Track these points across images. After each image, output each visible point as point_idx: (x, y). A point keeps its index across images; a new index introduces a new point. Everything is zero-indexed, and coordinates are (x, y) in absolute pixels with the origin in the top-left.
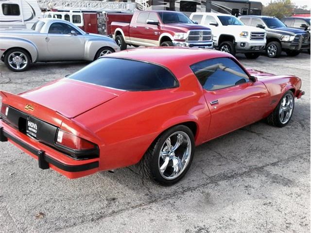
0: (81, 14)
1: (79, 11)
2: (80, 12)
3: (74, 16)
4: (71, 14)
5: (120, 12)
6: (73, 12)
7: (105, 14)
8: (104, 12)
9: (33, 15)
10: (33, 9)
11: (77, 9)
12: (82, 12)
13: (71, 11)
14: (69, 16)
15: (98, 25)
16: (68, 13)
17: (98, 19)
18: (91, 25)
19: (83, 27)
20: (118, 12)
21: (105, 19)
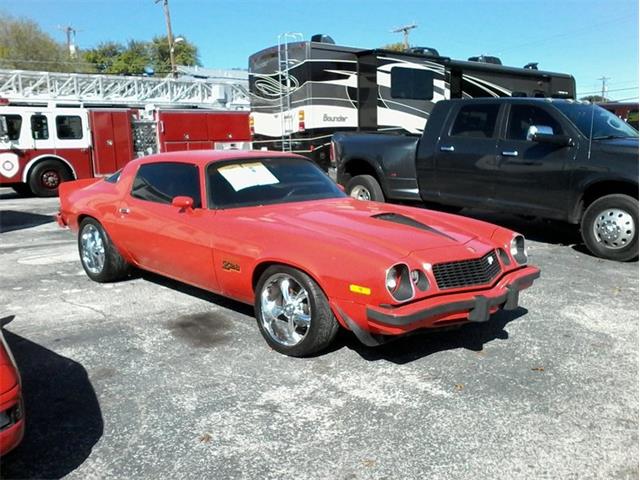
0: (83, 113)
1: (77, 103)
2: (78, 106)
3: (60, 120)
4: (51, 115)
5: (196, 107)
6: (58, 106)
7: (154, 111)
8: (149, 107)
11: (73, 99)
12: (85, 106)
13: (52, 105)
14: (44, 118)
15: (135, 142)
16: (43, 111)
17: (133, 126)
18: (114, 143)
19: (89, 151)
20: (189, 107)
21: (153, 126)
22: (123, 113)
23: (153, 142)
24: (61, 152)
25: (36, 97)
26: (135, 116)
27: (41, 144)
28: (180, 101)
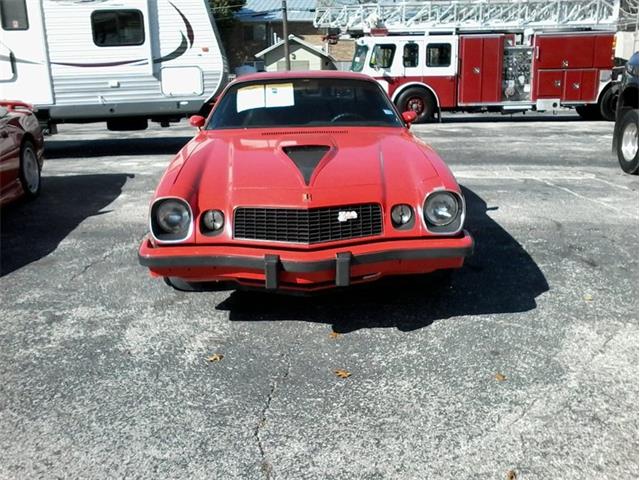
0: (453, 41)
1: (450, 30)
2: (451, 33)
4: (422, 43)
5: (589, 29)
6: (431, 34)
7: (533, 36)
8: (528, 32)
9: (184, 42)
10: (181, 15)
11: (449, 27)
12: (458, 33)
14: (417, 46)
15: (506, 70)
16: (416, 39)
17: (506, 53)
18: (482, 72)
19: (456, 79)
20: (582, 29)
21: (529, 53)
22: (496, 39)
23: (526, 70)
24: (427, 79)
25: (417, 26)
26: (510, 42)
27: (411, 72)
28: (570, 23)
